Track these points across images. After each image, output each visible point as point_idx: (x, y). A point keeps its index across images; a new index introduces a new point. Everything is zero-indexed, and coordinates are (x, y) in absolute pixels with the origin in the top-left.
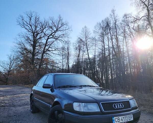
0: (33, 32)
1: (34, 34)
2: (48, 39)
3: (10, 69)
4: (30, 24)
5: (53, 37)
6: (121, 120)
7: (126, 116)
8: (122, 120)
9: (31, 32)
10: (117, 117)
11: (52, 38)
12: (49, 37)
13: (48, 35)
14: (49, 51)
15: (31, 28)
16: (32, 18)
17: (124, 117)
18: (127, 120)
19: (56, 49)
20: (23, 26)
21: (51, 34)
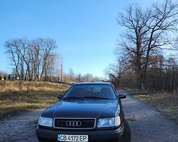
0: (135, 27)
1: (136, 30)
2: (153, 31)
3: (120, 71)
4: (131, 19)
5: (160, 28)
6: (68, 139)
7: (76, 136)
8: (70, 139)
9: (133, 28)
10: (63, 135)
11: (158, 29)
12: (153, 29)
13: (153, 27)
14: (156, 46)
15: (132, 24)
16: (132, 12)
17: (72, 137)
18: (76, 140)
19: (165, 42)
20: (122, 25)
21: (156, 25)
